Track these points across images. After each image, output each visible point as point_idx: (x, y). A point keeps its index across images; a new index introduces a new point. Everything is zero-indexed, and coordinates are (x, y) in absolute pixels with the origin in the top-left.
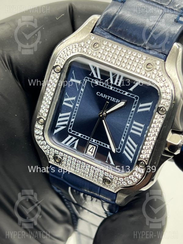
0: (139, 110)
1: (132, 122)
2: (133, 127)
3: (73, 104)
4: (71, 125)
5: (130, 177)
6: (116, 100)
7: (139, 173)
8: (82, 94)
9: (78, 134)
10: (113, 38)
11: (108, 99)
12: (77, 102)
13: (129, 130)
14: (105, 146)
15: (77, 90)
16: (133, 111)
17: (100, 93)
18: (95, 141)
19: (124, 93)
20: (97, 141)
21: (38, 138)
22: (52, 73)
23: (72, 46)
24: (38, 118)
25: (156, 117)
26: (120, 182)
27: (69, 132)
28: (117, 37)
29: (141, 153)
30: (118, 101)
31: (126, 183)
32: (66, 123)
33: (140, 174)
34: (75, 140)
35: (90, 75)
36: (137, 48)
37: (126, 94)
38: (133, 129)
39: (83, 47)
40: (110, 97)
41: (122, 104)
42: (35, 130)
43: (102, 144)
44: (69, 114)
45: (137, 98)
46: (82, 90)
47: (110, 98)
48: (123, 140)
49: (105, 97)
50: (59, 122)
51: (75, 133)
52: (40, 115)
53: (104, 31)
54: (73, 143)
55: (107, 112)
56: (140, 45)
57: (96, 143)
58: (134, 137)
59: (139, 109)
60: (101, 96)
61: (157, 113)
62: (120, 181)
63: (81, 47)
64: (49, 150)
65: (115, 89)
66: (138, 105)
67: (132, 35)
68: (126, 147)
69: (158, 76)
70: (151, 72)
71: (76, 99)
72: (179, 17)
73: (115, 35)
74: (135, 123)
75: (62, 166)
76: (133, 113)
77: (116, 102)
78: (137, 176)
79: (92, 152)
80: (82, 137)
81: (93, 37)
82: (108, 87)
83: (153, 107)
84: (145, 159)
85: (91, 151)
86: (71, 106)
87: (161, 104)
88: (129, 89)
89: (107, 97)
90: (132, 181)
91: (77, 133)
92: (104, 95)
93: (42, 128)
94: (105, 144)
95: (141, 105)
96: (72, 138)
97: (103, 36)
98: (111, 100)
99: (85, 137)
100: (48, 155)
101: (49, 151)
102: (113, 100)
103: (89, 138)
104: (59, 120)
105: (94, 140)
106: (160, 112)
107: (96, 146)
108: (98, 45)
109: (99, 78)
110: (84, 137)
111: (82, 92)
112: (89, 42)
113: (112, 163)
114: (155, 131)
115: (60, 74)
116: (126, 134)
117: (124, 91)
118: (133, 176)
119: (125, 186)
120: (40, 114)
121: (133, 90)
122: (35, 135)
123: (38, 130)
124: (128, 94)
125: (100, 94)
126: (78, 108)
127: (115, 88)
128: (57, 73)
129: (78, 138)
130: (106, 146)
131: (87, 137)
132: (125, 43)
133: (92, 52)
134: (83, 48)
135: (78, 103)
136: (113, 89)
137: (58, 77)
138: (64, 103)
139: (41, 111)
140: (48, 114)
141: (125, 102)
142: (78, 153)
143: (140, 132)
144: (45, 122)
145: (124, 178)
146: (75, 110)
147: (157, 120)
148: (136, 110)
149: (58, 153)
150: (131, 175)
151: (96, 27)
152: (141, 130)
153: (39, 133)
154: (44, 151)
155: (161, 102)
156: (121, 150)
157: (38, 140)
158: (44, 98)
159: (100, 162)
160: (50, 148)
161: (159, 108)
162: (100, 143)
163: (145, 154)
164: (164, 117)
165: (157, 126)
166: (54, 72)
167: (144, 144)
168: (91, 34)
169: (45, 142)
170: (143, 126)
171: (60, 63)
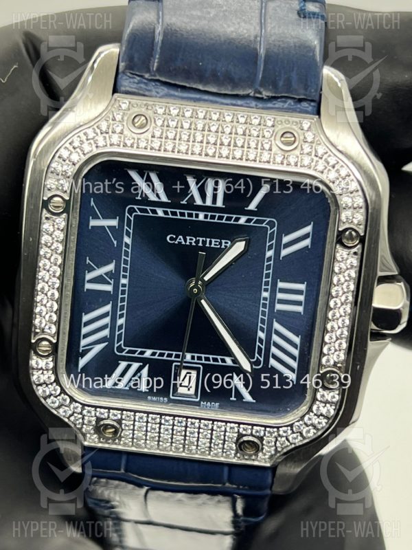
0: (284, 252)
1: (274, 285)
2: (280, 296)
3: (112, 282)
4: (120, 335)
5: (306, 418)
6: (221, 244)
7: (329, 403)
8: (130, 251)
9: (142, 353)
10: (172, 92)
11: (200, 244)
12: (122, 273)
13: (272, 306)
14: (220, 363)
15: (114, 244)
16: (269, 259)
17: (175, 237)
18: (193, 358)
19: (237, 219)
20: (196, 355)
21: (44, 391)
22: (44, 218)
23: (79, 136)
24: (33, 341)
25: (338, 257)
26: (284, 439)
27: (118, 354)
28: (183, 88)
29: (321, 354)
30: (226, 243)
31: (300, 438)
32: (106, 332)
33: (331, 403)
34: (140, 369)
36: (239, 102)
37: (243, 220)
38: (282, 302)
39: (107, 133)
40: (204, 239)
41: (239, 247)
42: (33, 375)
43: (211, 359)
44: (108, 308)
45: (271, 224)
46: (127, 240)
47: (204, 242)
48: (261, 335)
49: (191, 243)
50: (86, 336)
51: (134, 352)
52: (38, 333)
53: (146, 81)
54: (137, 376)
55: (206, 278)
56: (245, 92)
57: (196, 361)
58: (287, 319)
59: (284, 248)
60: (180, 243)
61: (339, 247)
62: (282, 437)
63: (102, 133)
64: (81, 413)
65: (213, 217)
66: (279, 240)
67: (219, 74)
68: (274, 350)
69: (317, 156)
70: (297, 152)
71: (117, 267)
72: (304, 5)
73: (177, 83)
74: (281, 285)
75: (122, 443)
76: (272, 262)
77: (223, 247)
78: (324, 411)
79: (189, 387)
80: (156, 357)
81: (124, 101)
82: (192, 217)
83: (319, 238)
84: (335, 365)
85: (186, 383)
86: (109, 288)
87: (344, 223)
88: (247, 207)
89: (195, 242)
90: (315, 427)
91: (139, 350)
92: (188, 238)
93: (51, 365)
94: (219, 357)
95: (286, 239)
96: (129, 367)
97: (147, 93)
98: (208, 245)
99: (164, 354)
100: (79, 426)
101: (80, 416)
102: (214, 243)
103: (174, 353)
104: (84, 330)
105: (188, 356)
106: (345, 241)
107: (198, 369)
108: (143, 118)
110: (162, 355)
111: (127, 246)
112: (118, 117)
113: (248, 397)
114: (346, 290)
115: (64, 215)
116: (266, 318)
117: (235, 216)
118: (315, 415)
119: (297, 445)
120: (38, 331)
121: (256, 208)
122: (35, 387)
123: (41, 372)
124: (249, 221)
125: (175, 239)
126: (127, 288)
127: (210, 214)
128: (58, 215)
129: (145, 361)
130: (223, 361)
131: (167, 352)
132: (206, 97)
133: (134, 139)
134: (107, 136)
135: (125, 277)
136: (206, 217)
137: (63, 225)
138: (88, 286)
139: (37, 322)
140: (58, 323)
141: (244, 242)
142: (154, 399)
143: (298, 303)
144: (55, 347)
145: (291, 426)
146: (120, 296)
147: (345, 263)
148: (277, 253)
149: (106, 415)
150: (308, 413)
151: (120, 76)
152: (301, 298)
153: (43, 378)
154: (66, 420)
155: (343, 218)
156: (262, 359)
157: (45, 399)
158: (39, 287)
159: (217, 404)
160: (83, 409)
161: (341, 234)
162: (207, 359)
163: (334, 351)
164: (360, 252)
165: (347, 278)
166: (48, 215)
167: (325, 331)
168: (116, 95)
169: (66, 397)
170: (302, 287)
171: (58, 189)
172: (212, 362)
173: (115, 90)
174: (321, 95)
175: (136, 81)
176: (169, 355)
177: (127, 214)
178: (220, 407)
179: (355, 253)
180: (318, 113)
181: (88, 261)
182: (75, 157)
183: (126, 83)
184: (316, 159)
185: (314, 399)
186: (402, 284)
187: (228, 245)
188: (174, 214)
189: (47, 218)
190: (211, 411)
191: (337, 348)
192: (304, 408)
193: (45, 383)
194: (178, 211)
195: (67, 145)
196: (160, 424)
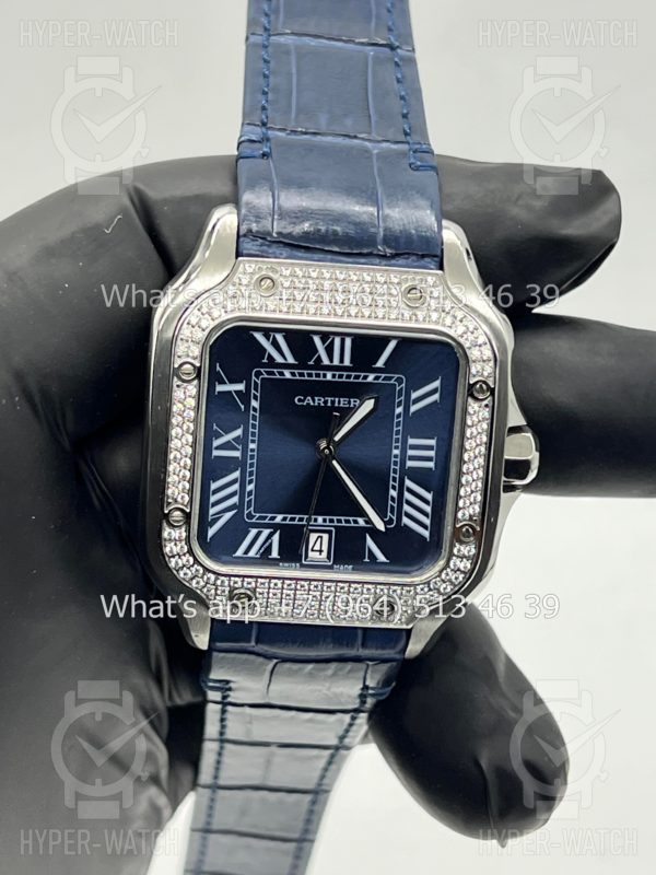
0: (413, 409)
1: (405, 441)
2: (411, 452)
3: (240, 448)
4: (250, 502)
5: (443, 576)
6: (349, 403)
7: (465, 557)
8: (258, 415)
9: (273, 518)
10: (296, 253)
11: (329, 404)
12: (250, 438)
13: (403, 463)
14: (353, 524)
15: (241, 408)
16: (399, 416)
17: (303, 398)
18: (325, 520)
19: (365, 377)
20: (328, 518)
21: (177, 563)
22: (175, 386)
23: (207, 302)
24: (166, 512)
25: (470, 410)
26: (420, 597)
27: (249, 521)
28: (307, 249)
29: (457, 509)
30: (355, 402)
31: (437, 595)
32: (235, 499)
33: (468, 558)
34: (270, 536)
35: (265, 361)
36: (363, 260)
37: (371, 378)
38: (413, 458)
40: (333, 399)
41: (369, 405)
42: (166, 547)
43: (343, 521)
44: (236, 474)
45: (400, 381)
46: (255, 404)
47: (333, 402)
48: (393, 493)
49: (319, 404)
50: (214, 505)
51: (265, 518)
52: (170, 503)
53: (268, 243)
54: (267, 544)
55: (337, 438)
56: (368, 251)
57: (328, 523)
58: (420, 477)
59: (413, 404)
60: (308, 404)
61: (470, 400)
62: (419, 595)
64: (214, 584)
65: (341, 376)
66: (408, 396)
68: (406, 508)
69: (444, 312)
70: (424, 308)
71: (245, 432)
72: (414, 157)
73: (300, 243)
74: (411, 441)
76: (401, 419)
77: (352, 406)
78: (462, 566)
79: (321, 551)
80: (287, 522)
81: (249, 266)
82: (320, 377)
83: (449, 392)
84: (470, 518)
85: (317, 547)
86: (237, 454)
87: (474, 376)
88: (375, 363)
89: (323, 402)
90: (452, 583)
91: (270, 515)
92: (316, 398)
93: (184, 535)
94: (351, 519)
95: (414, 395)
96: (259, 534)
97: (271, 255)
98: (336, 405)
99: (295, 518)
100: (211, 597)
101: (213, 587)
102: (343, 402)
103: (306, 517)
104: (213, 499)
105: (320, 519)
106: (476, 395)
107: (330, 532)
108: (269, 281)
109: (291, 360)
110: (293, 519)
111: (255, 409)
112: (245, 282)
113: (381, 558)
114: (479, 443)
115: (196, 382)
116: (397, 476)
117: (363, 374)
118: (452, 570)
120: (170, 500)
121: (384, 365)
122: (167, 559)
123: (174, 543)
124: (377, 378)
125: (303, 401)
126: (255, 453)
127: (337, 373)
128: (189, 382)
129: (276, 527)
130: (356, 522)
131: (298, 516)
132: (329, 257)
133: (263, 302)
135: (253, 441)
136: (334, 376)
137: (194, 392)
138: (216, 453)
139: (169, 492)
140: (191, 492)
141: (373, 401)
142: (286, 565)
143: (429, 459)
144: (188, 516)
145: (428, 583)
146: (249, 462)
147: (477, 415)
148: (407, 409)
149: (240, 583)
150: (444, 568)
151: (241, 239)
152: (432, 453)
153: (176, 550)
154: (199, 592)
155: (473, 371)
156: (394, 518)
157: (177, 571)
158: (171, 456)
159: (351, 567)
160: (216, 579)
161: (471, 386)
162: (340, 521)
163: (469, 505)
164: (491, 405)
165: (480, 431)
166: (179, 383)
167: (459, 485)
168: (240, 259)
169: (199, 568)
170: (432, 442)
171: (188, 356)
172: (344, 524)
173: (238, 254)
174: (442, 250)
175: (258, 243)
176: (301, 520)
177: (254, 378)
178: (353, 569)
179: (487, 406)
180: (441, 267)
181: (215, 427)
182: (204, 324)
183: (248, 246)
184: (443, 315)
185: (451, 555)
186: (529, 435)
187: (357, 404)
188: (301, 375)
189: (178, 386)
190: (345, 574)
191: (472, 500)
192: (442, 563)
193: (178, 554)
194: (305, 372)
195: (196, 311)
196: (296, 590)
